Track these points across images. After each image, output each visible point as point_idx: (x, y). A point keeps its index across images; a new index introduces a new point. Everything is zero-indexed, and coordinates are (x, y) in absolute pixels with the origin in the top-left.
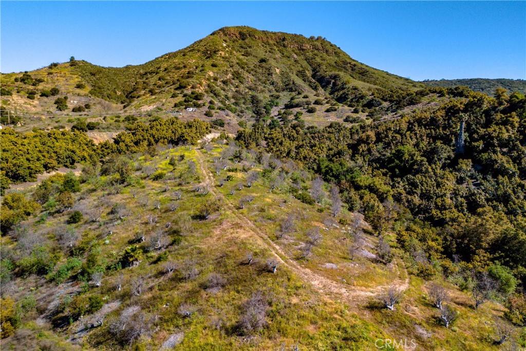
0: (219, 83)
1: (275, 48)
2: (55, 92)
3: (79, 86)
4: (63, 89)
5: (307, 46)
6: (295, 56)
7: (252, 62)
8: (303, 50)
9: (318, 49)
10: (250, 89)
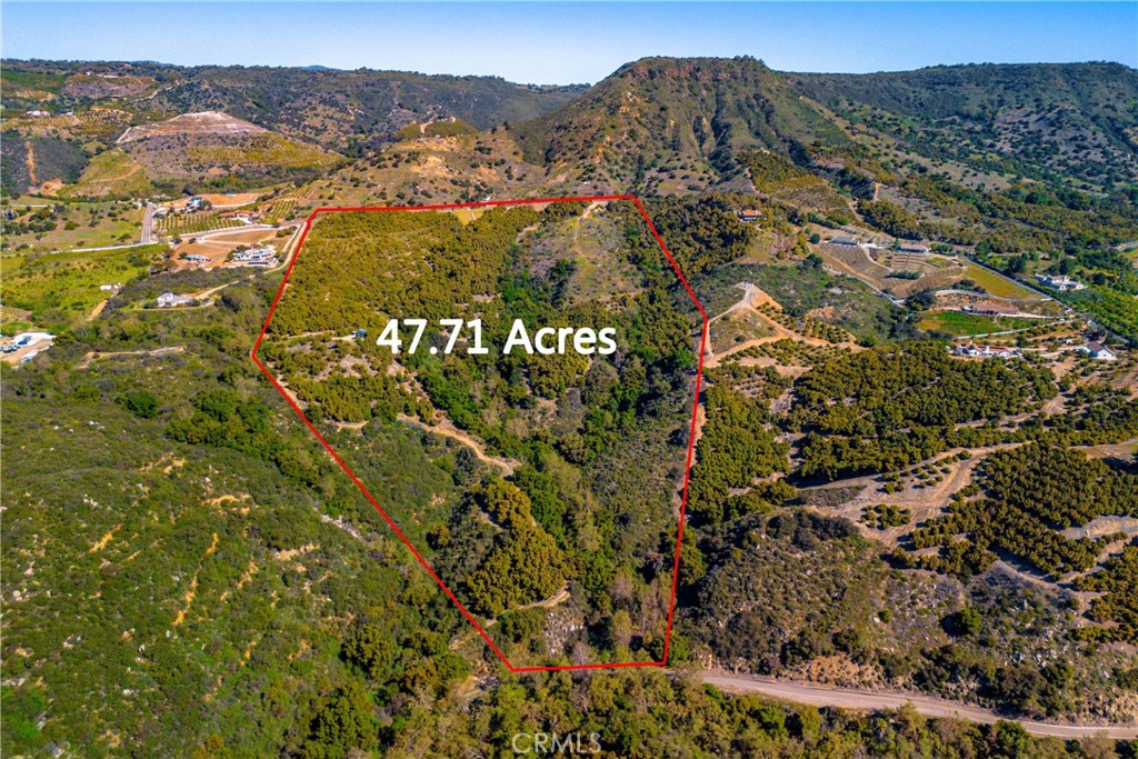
0: (614, 147)
1: (686, 84)
2: (503, 162)
3: (515, 153)
4: (507, 160)
5: (723, 76)
6: (704, 92)
7: (653, 109)
8: (718, 80)
9: (736, 78)
10: (640, 147)
